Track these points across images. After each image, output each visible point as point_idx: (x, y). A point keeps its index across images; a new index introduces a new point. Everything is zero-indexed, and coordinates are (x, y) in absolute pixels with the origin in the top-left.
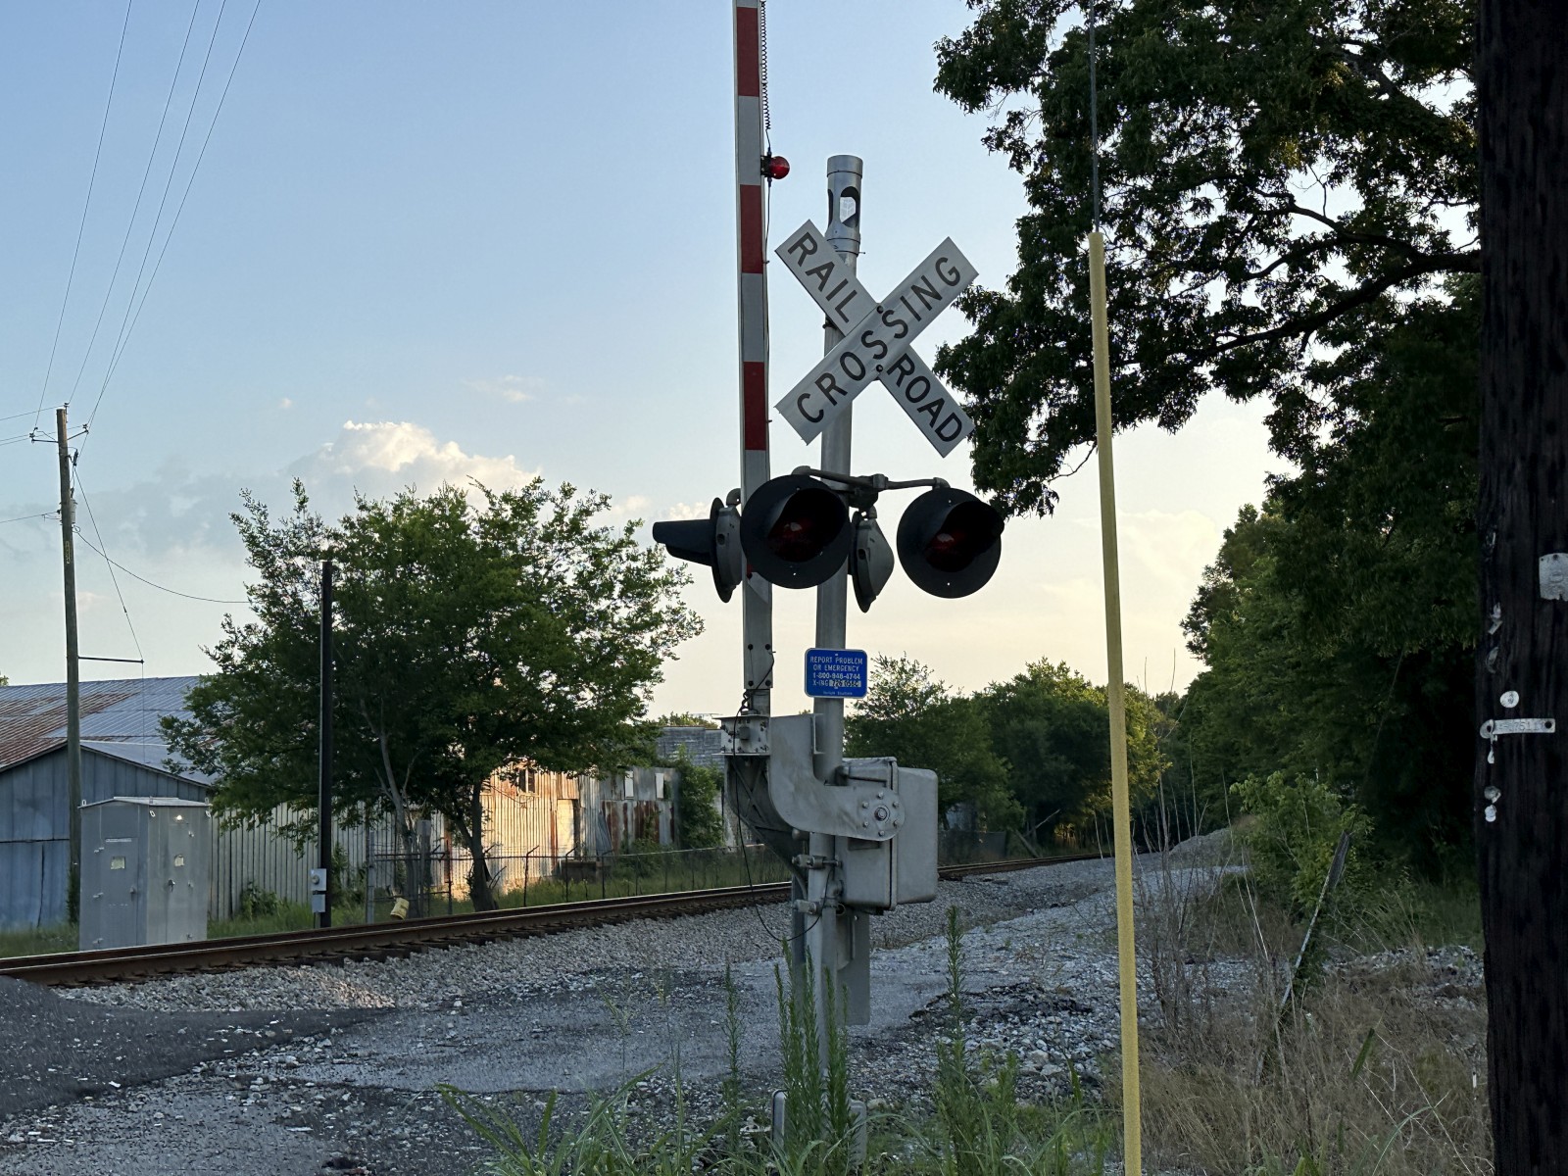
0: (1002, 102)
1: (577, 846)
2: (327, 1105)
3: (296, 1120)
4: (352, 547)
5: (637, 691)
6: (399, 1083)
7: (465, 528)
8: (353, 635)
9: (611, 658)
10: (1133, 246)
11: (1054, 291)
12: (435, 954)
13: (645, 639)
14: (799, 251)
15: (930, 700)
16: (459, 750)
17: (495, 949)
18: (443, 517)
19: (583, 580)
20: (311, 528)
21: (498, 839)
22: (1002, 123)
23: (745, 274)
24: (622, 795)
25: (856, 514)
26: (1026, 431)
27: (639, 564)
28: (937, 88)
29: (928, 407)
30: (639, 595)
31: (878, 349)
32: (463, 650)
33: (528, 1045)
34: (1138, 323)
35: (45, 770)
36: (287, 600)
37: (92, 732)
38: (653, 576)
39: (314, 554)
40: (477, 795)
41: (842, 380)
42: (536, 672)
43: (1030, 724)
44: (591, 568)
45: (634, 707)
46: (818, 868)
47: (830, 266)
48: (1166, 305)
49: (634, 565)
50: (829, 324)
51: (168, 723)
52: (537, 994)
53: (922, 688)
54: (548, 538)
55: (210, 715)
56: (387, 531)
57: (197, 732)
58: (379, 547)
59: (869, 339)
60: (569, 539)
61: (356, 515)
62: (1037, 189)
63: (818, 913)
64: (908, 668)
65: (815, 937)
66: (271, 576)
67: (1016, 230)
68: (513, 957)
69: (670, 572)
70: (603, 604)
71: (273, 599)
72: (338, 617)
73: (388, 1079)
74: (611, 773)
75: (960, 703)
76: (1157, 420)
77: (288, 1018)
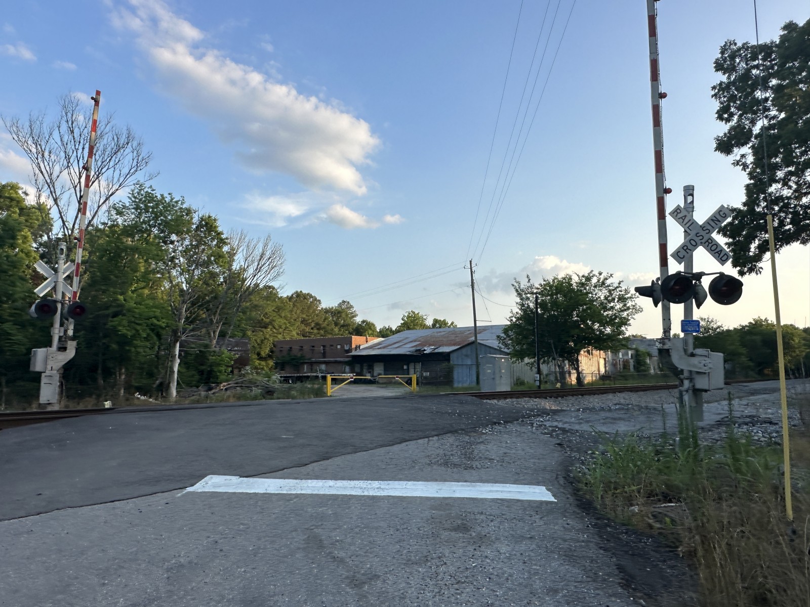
0: (738, 152)
1: (606, 371)
2: (554, 431)
3: (546, 434)
4: (542, 291)
5: (623, 328)
6: (569, 427)
7: (572, 285)
8: (543, 314)
9: (615, 319)
10: (788, 189)
11: (758, 205)
12: (570, 397)
13: (625, 314)
14: (676, 213)
15: (718, 330)
16: (572, 344)
17: (587, 397)
18: (566, 282)
19: (606, 298)
20: (531, 287)
21: (583, 368)
22: (738, 158)
23: (660, 220)
24: (618, 357)
25: (695, 283)
26: (750, 248)
27: (623, 293)
28: (716, 150)
29: (717, 252)
30: (623, 302)
31: (701, 237)
32: (573, 318)
33: (602, 421)
34: (790, 212)
35: (469, 348)
36: (526, 306)
37: (481, 338)
38: (627, 296)
39: (532, 293)
40: (577, 357)
41: (690, 247)
42: (593, 324)
43: (754, 337)
44: (608, 294)
45: (622, 333)
46: (687, 379)
47: (685, 216)
48: (801, 206)
49: (621, 293)
50: (685, 231)
51: (498, 337)
52: (602, 409)
53: (715, 326)
54: (595, 287)
55: (508, 335)
56: (551, 287)
57: (505, 339)
58: (549, 291)
59: (698, 235)
60: (601, 287)
61: (543, 283)
62: (751, 175)
63: (687, 391)
64: (710, 320)
65: (686, 398)
66: (522, 299)
67: (744, 188)
68: (591, 400)
69: (632, 295)
70: (612, 304)
71: (523, 305)
72: (539, 310)
73: (567, 426)
74: (615, 351)
75: (728, 331)
76: (799, 242)
77: (538, 410)
